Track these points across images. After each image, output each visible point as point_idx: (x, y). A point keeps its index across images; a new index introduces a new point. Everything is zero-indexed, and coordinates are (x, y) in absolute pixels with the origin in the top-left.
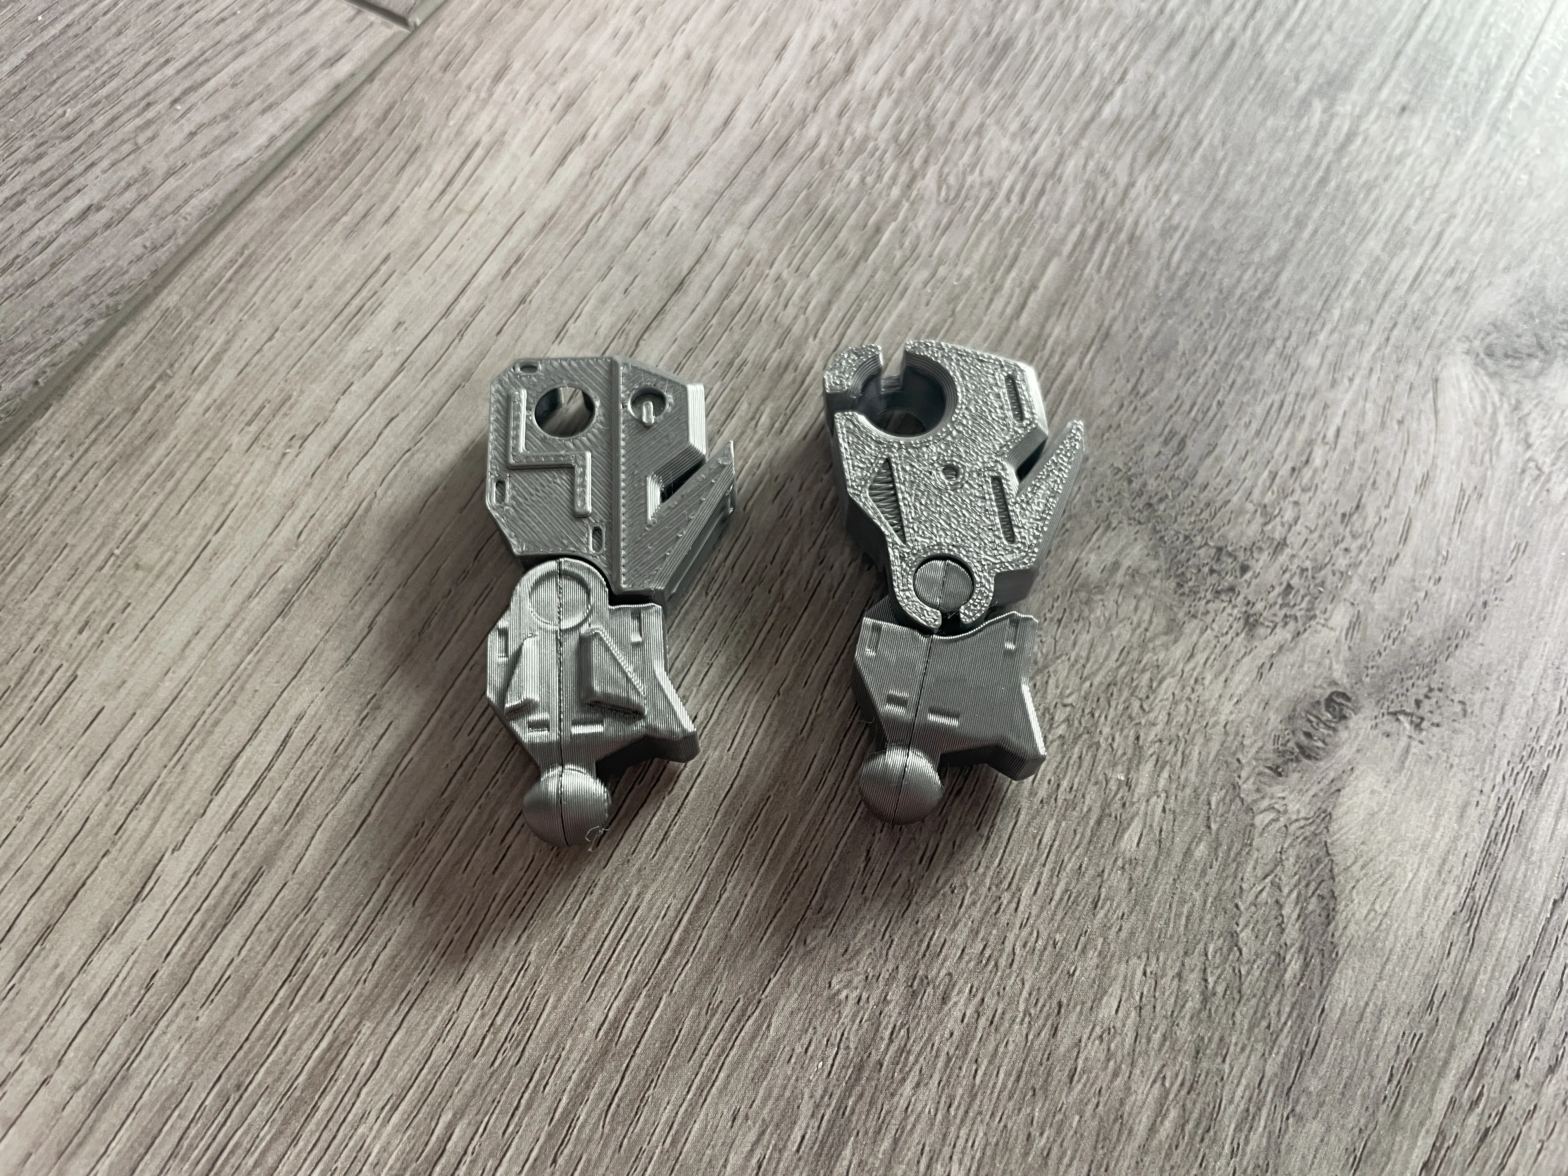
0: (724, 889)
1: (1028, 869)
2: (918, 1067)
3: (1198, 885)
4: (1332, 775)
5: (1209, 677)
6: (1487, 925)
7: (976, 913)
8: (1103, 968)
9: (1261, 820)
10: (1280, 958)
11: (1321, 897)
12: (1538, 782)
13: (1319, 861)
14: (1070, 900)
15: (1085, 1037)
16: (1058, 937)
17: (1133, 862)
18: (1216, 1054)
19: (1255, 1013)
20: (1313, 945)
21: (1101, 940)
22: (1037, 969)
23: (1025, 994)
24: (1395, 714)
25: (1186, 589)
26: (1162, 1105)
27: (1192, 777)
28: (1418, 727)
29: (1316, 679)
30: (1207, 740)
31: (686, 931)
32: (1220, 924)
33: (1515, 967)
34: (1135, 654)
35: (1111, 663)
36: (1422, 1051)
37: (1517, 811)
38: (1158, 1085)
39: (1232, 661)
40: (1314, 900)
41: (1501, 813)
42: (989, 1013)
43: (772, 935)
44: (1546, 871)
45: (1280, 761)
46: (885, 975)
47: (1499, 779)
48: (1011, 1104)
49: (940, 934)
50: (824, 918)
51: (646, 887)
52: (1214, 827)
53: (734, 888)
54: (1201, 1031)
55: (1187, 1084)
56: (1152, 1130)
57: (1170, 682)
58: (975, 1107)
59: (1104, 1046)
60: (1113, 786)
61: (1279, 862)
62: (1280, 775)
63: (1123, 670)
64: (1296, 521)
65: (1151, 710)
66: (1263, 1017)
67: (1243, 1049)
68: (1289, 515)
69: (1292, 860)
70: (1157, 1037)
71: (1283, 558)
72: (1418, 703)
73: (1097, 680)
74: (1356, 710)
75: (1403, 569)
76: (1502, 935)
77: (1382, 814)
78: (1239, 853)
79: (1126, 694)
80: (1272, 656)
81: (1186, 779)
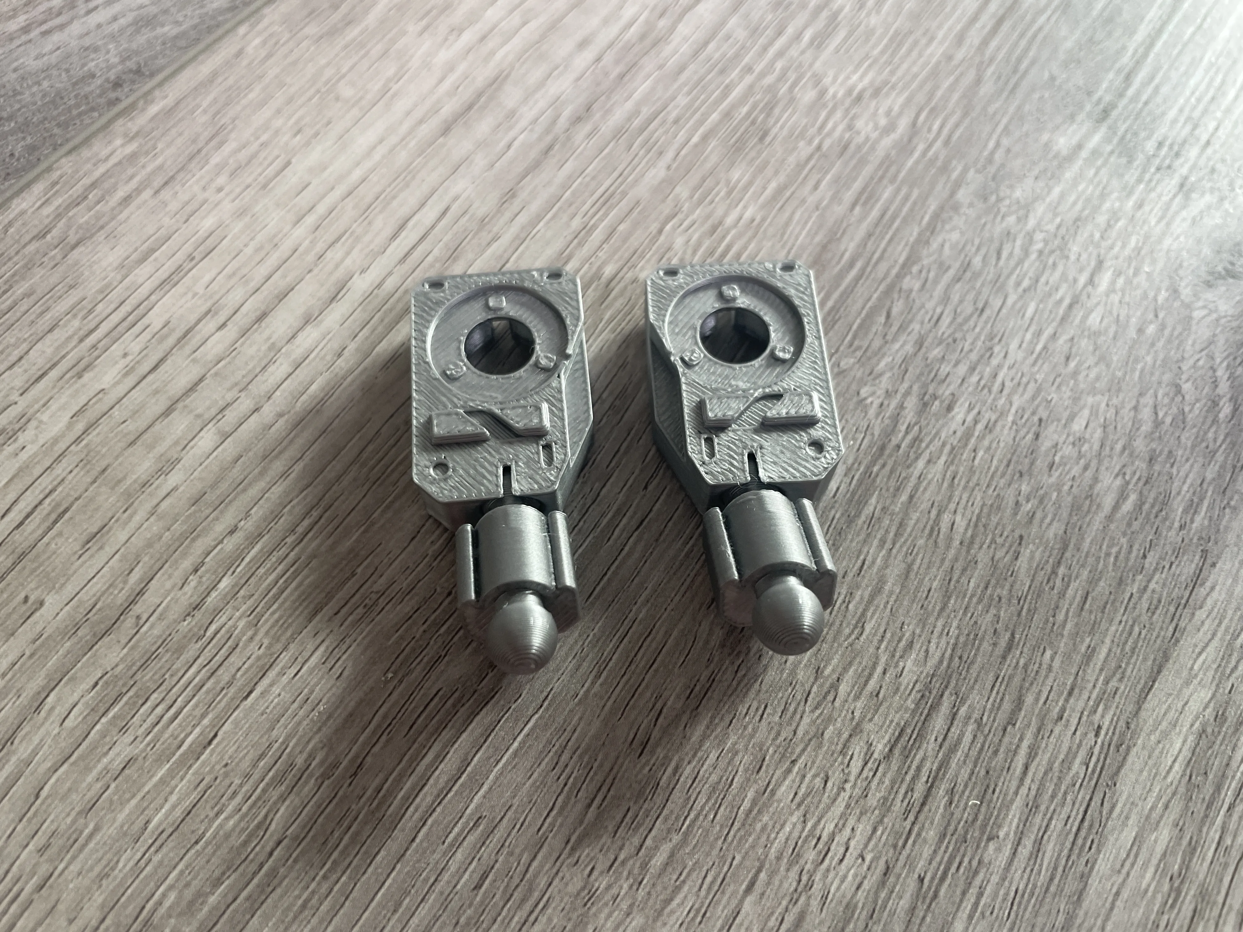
18: (1166, 462)
19: (1197, 437)
26: (1123, 492)
38: (1120, 478)
48: (1002, 482)
55: (1143, 480)
56: (1116, 507)
58: (975, 479)
66: (1203, 441)
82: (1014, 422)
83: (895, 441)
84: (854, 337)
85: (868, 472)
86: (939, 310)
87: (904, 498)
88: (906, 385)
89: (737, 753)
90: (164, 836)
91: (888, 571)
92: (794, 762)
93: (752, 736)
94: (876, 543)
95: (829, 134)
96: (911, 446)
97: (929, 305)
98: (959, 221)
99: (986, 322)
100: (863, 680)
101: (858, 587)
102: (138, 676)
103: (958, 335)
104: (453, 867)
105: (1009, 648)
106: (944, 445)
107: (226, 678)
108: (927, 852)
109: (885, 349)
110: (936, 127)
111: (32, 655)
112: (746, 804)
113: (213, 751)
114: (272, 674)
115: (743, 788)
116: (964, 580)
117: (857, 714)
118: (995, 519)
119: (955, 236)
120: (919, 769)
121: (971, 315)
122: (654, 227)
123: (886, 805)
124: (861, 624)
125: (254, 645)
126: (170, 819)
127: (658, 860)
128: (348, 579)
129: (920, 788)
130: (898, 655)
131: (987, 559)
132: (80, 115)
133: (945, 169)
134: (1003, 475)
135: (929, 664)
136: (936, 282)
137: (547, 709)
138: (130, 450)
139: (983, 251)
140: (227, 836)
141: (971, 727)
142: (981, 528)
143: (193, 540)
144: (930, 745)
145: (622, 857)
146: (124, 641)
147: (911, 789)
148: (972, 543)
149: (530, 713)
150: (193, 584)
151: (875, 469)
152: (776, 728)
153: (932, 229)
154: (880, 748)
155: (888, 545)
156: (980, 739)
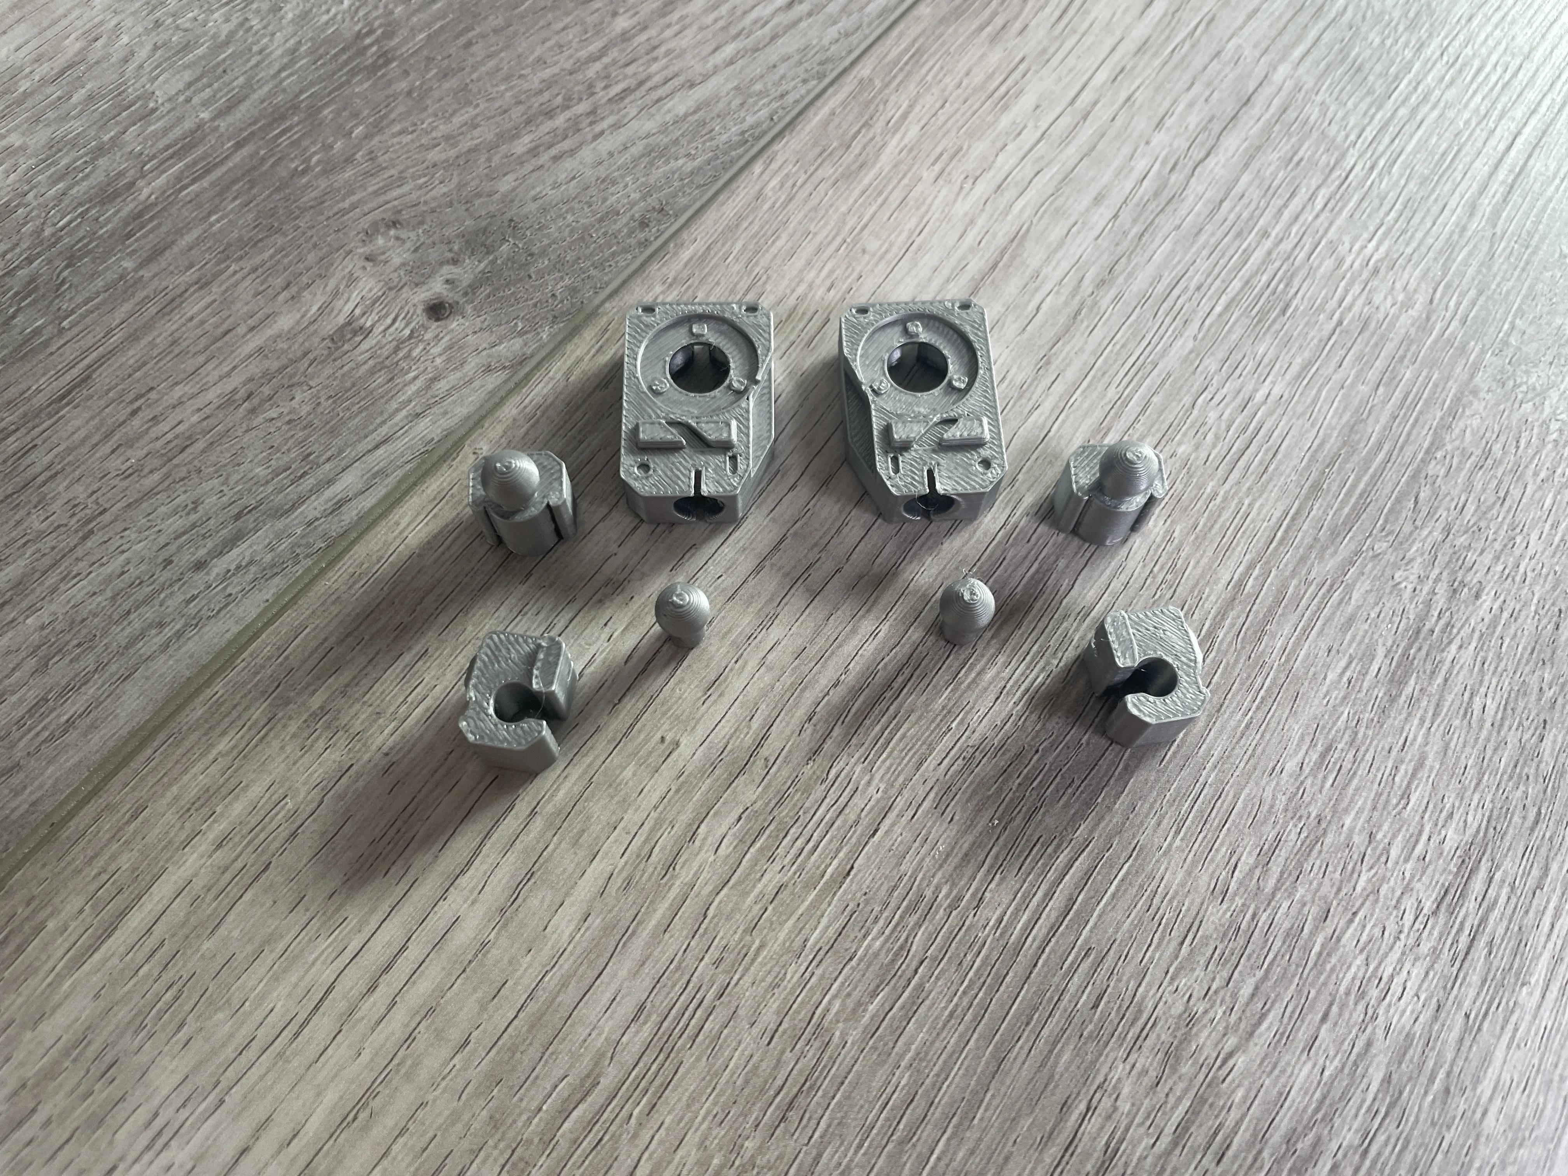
82: (1536, 612)
83: (1428, 626)
84: (1386, 521)
85: (1405, 654)
86: (1463, 498)
87: (1439, 680)
88: (1436, 571)
89: (1305, 904)
90: (822, 953)
91: (1427, 748)
92: (1355, 914)
93: (1317, 890)
94: (1416, 722)
95: (1350, 308)
96: (1443, 631)
97: (1455, 492)
98: (1478, 406)
99: (1508, 512)
100: (1411, 845)
101: (1402, 761)
102: (775, 813)
103: (1483, 524)
104: (1072, 988)
105: (1536, 822)
106: (1473, 631)
107: (853, 817)
108: (1472, 993)
109: (1415, 535)
110: (1452, 304)
111: (677, 791)
112: (1317, 948)
113: (852, 881)
114: (892, 816)
115: (1313, 934)
116: (1496, 759)
117: (1407, 875)
118: (1521, 704)
119: (1476, 422)
120: (1462, 924)
121: (1494, 504)
122: (1187, 400)
123: (1435, 953)
124: (1406, 795)
125: (872, 790)
126: (824, 939)
127: (1246, 991)
128: (945, 733)
129: (1464, 940)
130: (1440, 824)
131: (1516, 741)
132: (613, 255)
133: (1462, 350)
134: (1528, 662)
135: (1468, 832)
136: (1459, 469)
137: (1136, 859)
138: (731, 604)
139: (1502, 439)
140: (876, 955)
141: (1506, 890)
142: (1509, 711)
143: (803, 691)
144: (1471, 904)
145: (1214, 987)
146: (758, 781)
147: (1456, 941)
148: (1501, 725)
149: (1122, 861)
150: (809, 731)
151: (1412, 652)
152: (1337, 884)
153: (1453, 413)
154: (1428, 906)
155: (1427, 724)
156: (1514, 900)
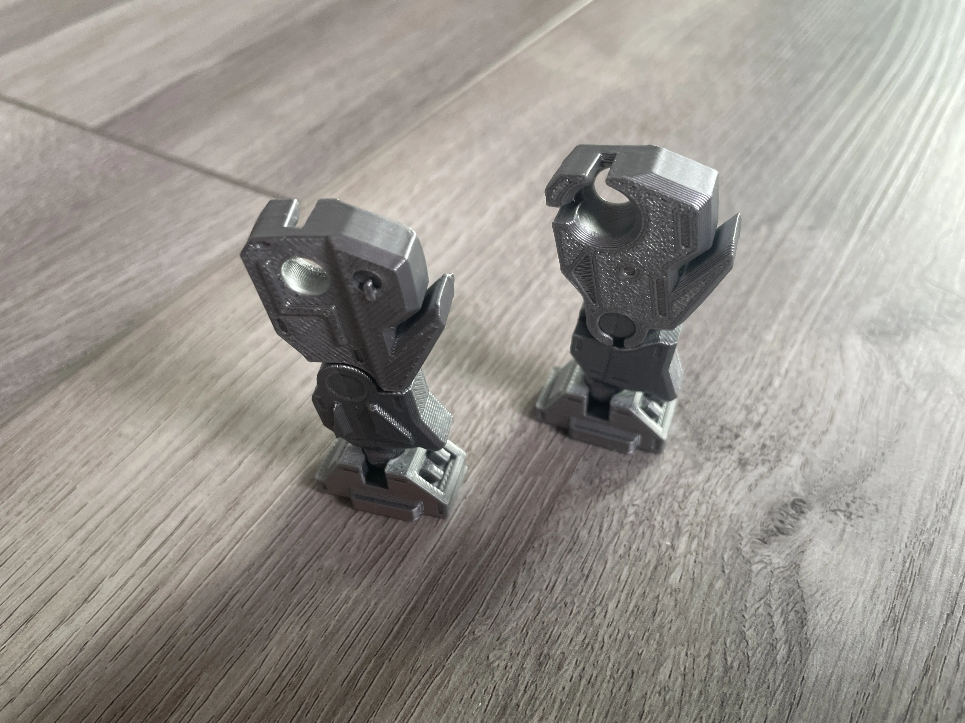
0: (426, 602)
1: (612, 594)
2: (542, 708)
3: (718, 605)
4: (798, 543)
5: (719, 491)
6: (906, 629)
7: (580, 618)
8: (660, 650)
9: (755, 568)
10: (773, 647)
11: (797, 612)
12: (928, 548)
13: (794, 592)
14: (638, 611)
15: (649, 692)
16: (631, 633)
17: (677, 590)
20: (794, 639)
21: (658, 635)
22: (618, 651)
23: (610, 665)
24: (834, 511)
25: (703, 446)
27: (712, 545)
28: (849, 518)
29: (784, 492)
30: (720, 524)
31: (402, 626)
32: (733, 626)
33: (926, 653)
34: (675, 479)
35: (661, 484)
36: (871, 704)
37: (917, 563)
39: (732, 483)
40: (792, 613)
41: (907, 565)
42: (588, 676)
43: (454, 628)
44: (940, 598)
45: (765, 536)
46: (523, 653)
47: (903, 546)
49: (557, 630)
50: (487, 619)
51: (380, 600)
52: (727, 571)
53: (433, 602)
54: (725, 689)
57: (696, 494)
59: (662, 697)
60: (664, 548)
61: (768, 591)
62: (766, 543)
63: (667, 488)
64: (766, 412)
65: (685, 508)
67: (752, 701)
68: (761, 409)
69: (777, 590)
70: (696, 693)
71: (760, 431)
72: (848, 505)
73: (653, 492)
74: (810, 509)
75: (832, 436)
76: (915, 635)
77: (831, 565)
78: (743, 586)
79: (670, 499)
80: (757, 480)
81: (708, 545)
